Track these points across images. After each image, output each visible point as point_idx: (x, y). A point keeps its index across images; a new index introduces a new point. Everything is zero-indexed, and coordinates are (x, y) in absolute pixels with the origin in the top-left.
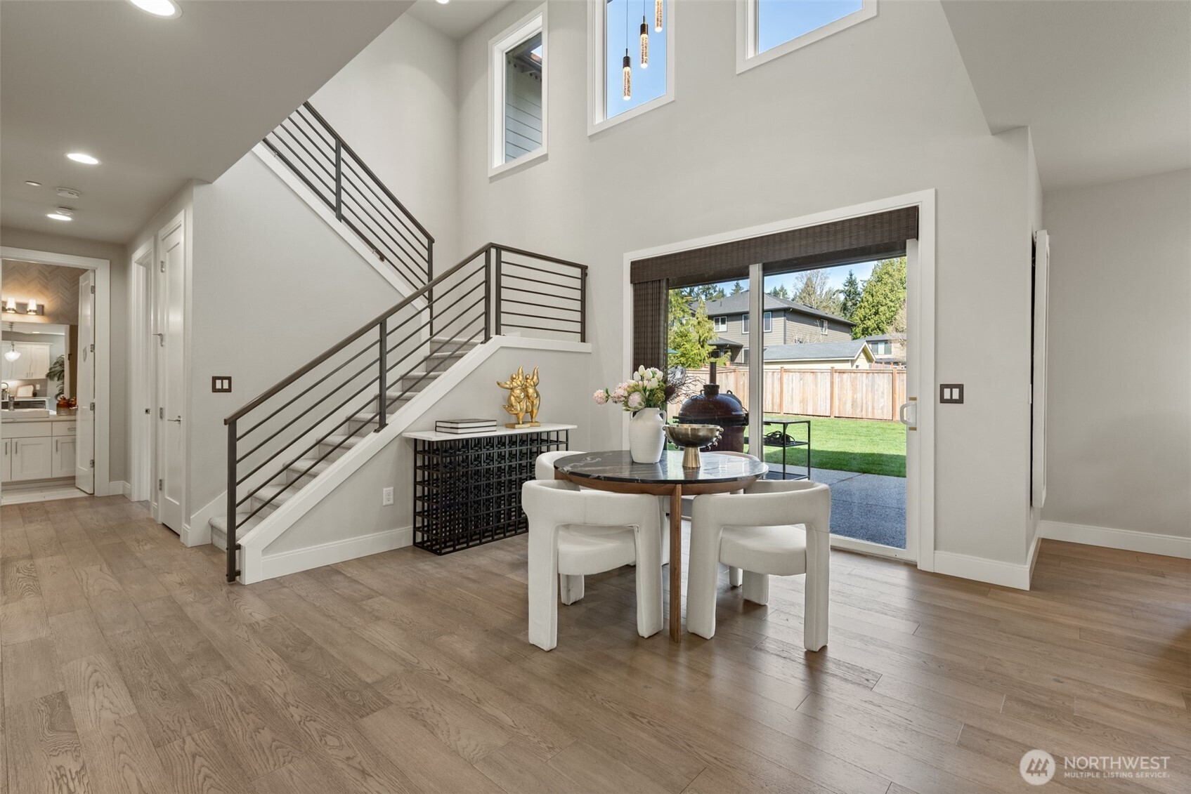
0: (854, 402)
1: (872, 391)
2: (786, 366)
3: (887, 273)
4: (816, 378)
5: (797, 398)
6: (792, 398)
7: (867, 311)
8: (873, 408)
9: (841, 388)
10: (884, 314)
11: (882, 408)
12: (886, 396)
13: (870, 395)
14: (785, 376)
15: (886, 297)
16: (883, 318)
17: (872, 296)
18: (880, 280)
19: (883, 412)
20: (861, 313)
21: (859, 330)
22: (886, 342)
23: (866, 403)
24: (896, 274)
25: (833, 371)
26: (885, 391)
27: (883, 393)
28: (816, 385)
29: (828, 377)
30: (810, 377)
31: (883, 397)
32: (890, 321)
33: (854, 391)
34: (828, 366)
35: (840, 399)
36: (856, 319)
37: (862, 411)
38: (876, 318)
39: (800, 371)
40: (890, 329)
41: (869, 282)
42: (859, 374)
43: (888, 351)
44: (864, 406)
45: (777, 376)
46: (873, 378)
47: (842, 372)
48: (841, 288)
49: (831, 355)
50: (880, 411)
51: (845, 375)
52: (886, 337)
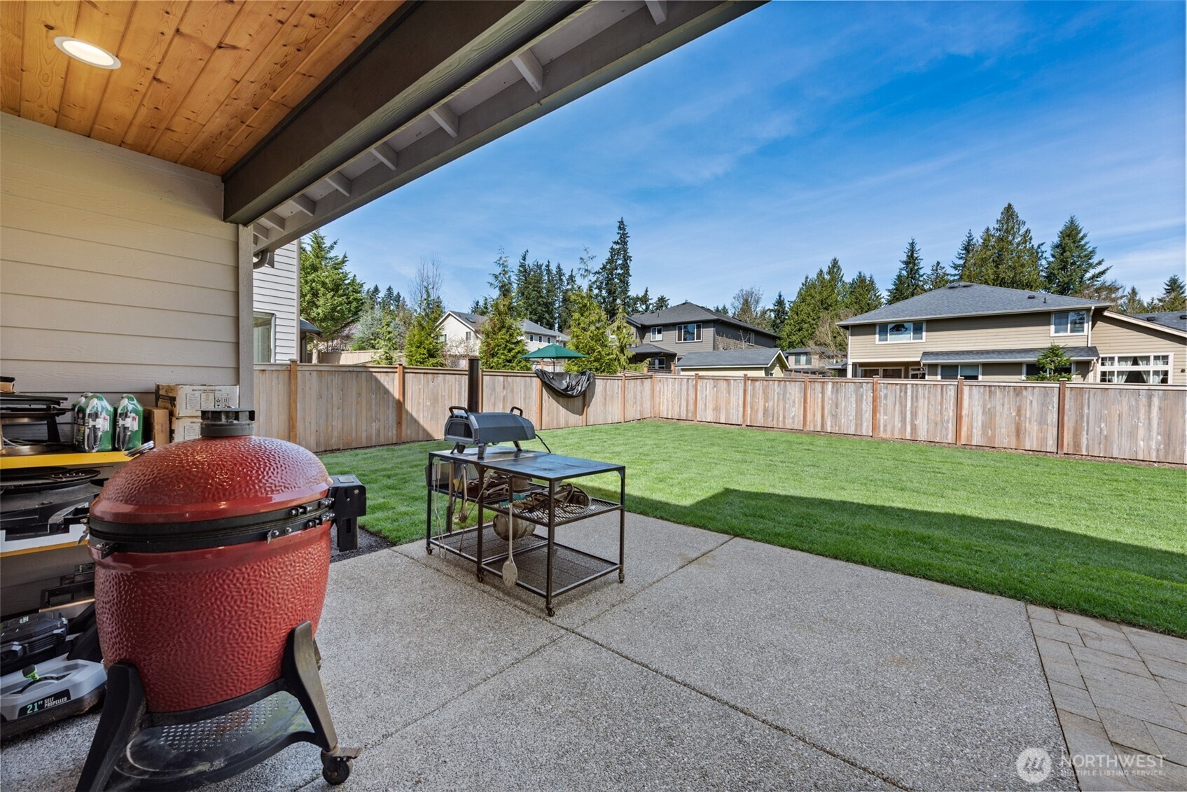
0: (766, 411)
1: (784, 399)
2: (701, 373)
3: (811, 295)
4: (729, 385)
5: (710, 406)
6: (706, 406)
7: (793, 327)
8: (784, 418)
9: (753, 396)
10: (807, 331)
11: (793, 418)
12: (797, 406)
13: (781, 403)
14: (700, 383)
15: (809, 315)
16: (806, 333)
17: (797, 315)
18: (803, 300)
19: (793, 422)
20: (787, 329)
21: (785, 344)
22: (806, 354)
23: (778, 412)
24: (817, 295)
25: (746, 378)
26: (797, 399)
27: (794, 402)
28: (729, 392)
29: (741, 385)
30: (723, 384)
31: (794, 406)
32: (812, 336)
33: (766, 400)
34: (741, 373)
35: (752, 408)
36: (784, 335)
37: (773, 420)
38: (800, 333)
39: (715, 379)
40: (811, 343)
41: (794, 302)
42: (771, 382)
43: (809, 362)
44: (775, 415)
45: (692, 383)
46: (785, 386)
47: (754, 380)
48: (772, 307)
49: (746, 363)
50: (791, 421)
51: (757, 383)
52: (808, 349)
